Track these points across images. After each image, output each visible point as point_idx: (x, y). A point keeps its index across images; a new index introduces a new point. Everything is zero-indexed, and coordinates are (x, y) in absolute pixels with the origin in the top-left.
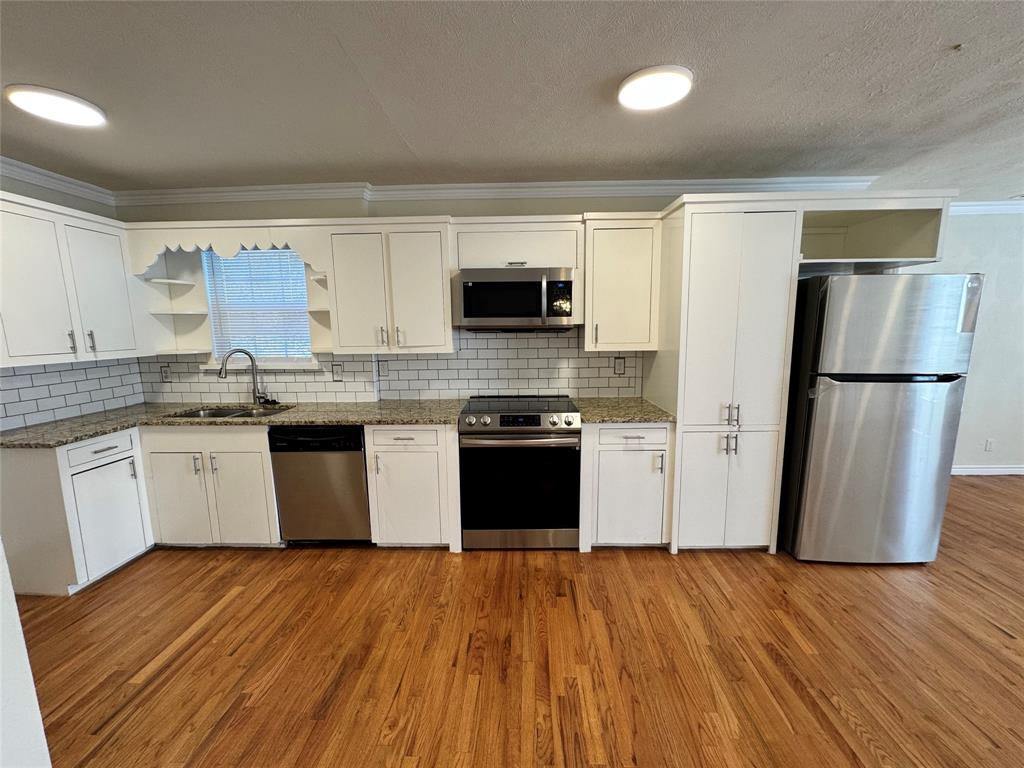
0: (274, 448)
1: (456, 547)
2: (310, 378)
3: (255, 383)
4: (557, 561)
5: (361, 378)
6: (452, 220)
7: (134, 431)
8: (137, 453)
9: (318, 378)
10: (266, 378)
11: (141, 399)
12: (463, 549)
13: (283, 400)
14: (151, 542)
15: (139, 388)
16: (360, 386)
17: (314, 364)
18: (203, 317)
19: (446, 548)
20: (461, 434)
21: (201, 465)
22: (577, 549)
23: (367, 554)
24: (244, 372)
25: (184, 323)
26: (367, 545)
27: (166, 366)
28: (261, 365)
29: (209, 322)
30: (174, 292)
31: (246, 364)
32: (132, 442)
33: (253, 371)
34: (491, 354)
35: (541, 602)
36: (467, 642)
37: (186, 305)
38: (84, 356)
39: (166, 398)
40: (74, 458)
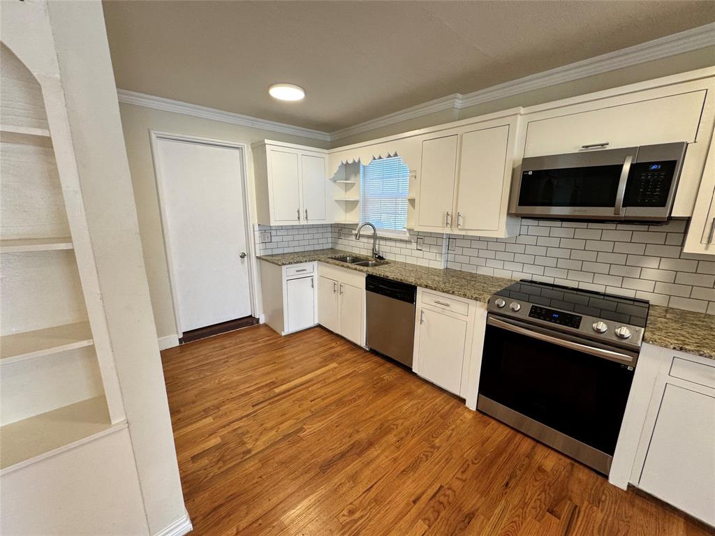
0: (368, 288)
1: (472, 404)
2: (403, 245)
3: (374, 244)
4: (571, 473)
5: (434, 250)
6: (522, 110)
7: (315, 263)
8: (316, 275)
9: (408, 246)
10: (382, 242)
11: (330, 246)
12: (477, 409)
13: (388, 257)
14: (316, 322)
15: (330, 240)
16: (432, 256)
17: (406, 236)
18: (356, 202)
19: (464, 401)
20: (490, 313)
21: (338, 289)
22: (606, 477)
23: (407, 376)
24: (369, 237)
25: (350, 205)
26: (408, 369)
27: (341, 230)
28: (379, 234)
29: (360, 205)
30: (348, 187)
31: (371, 232)
32: (313, 268)
33: (374, 237)
34: (552, 242)
35: (526, 504)
36: (435, 490)
37: (352, 196)
38: (303, 222)
39: (339, 247)
40: (288, 271)
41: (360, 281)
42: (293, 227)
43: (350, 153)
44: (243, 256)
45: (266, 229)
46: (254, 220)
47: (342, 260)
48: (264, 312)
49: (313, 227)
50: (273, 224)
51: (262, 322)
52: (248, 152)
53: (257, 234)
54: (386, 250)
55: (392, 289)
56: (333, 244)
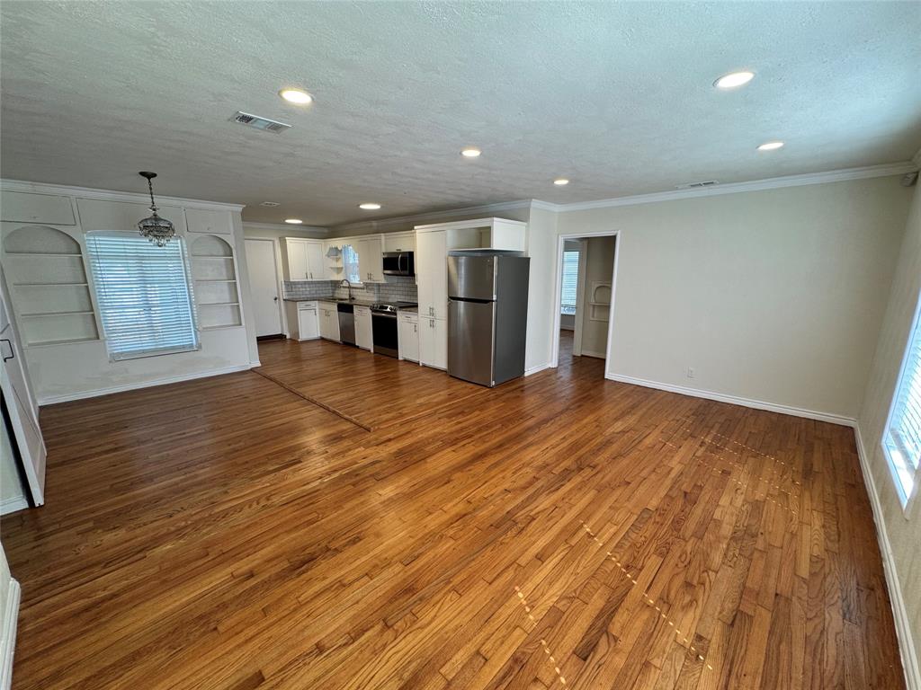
0: (339, 310)
1: (372, 351)
3: (350, 291)
4: (394, 362)
5: (373, 291)
6: (383, 235)
7: (317, 302)
8: (317, 308)
9: (364, 291)
10: (353, 290)
11: (331, 294)
13: (357, 298)
14: (319, 335)
15: (330, 291)
16: (372, 295)
17: (362, 286)
18: (342, 268)
19: (370, 351)
21: (327, 314)
22: (398, 359)
23: (355, 348)
24: (347, 287)
25: (339, 270)
26: (353, 345)
27: (336, 284)
28: (352, 286)
29: (343, 270)
30: (337, 260)
31: (347, 285)
32: (315, 304)
33: (350, 287)
34: (406, 285)
37: (339, 265)
38: (309, 280)
39: (336, 296)
40: (300, 305)
41: (335, 307)
42: (305, 283)
43: (338, 243)
44: (276, 299)
45: (289, 285)
46: (282, 279)
47: (333, 300)
48: (290, 331)
49: (319, 282)
50: (291, 280)
51: (288, 337)
52: (277, 242)
53: (284, 286)
54: (356, 293)
55: (346, 308)
56: (333, 293)
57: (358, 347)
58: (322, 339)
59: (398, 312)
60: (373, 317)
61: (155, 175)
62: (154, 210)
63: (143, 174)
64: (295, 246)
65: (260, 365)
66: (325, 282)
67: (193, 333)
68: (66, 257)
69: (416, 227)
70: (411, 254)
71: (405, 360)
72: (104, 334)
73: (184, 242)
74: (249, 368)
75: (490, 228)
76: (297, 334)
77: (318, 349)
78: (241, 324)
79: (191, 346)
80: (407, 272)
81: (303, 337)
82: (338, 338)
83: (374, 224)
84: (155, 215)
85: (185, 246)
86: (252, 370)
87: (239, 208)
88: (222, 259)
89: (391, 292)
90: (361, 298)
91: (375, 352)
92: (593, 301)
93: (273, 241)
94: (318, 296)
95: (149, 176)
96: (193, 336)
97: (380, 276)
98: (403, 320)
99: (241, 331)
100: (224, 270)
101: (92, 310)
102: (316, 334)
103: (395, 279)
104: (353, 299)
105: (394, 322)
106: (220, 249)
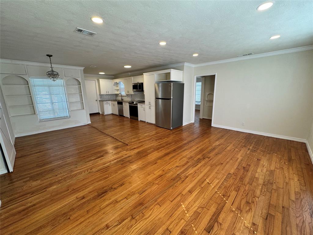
0: (118, 104)
1: (129, 118)
6: (132, 77)
7: (110, 101)
9: (126, 97)
16: (129, 98)
17: (126, 95)
20: (129, 104)
21: (114, 105)
22: (138, 120)
25: (118, 90)
27: (117, 95)
30: (117, 87)
32: (110, 102)
33: (121, 96)
34: (141, 95)
37: (118, 88)
38: (108, 94)
40: (105, 102)
41: (116, 103)
42: (106, 95)
43: (117, 81)
44: (96, 100)
45: (101, 95)
46: (98, 93)
47: (116, 100)
48: (101, 111)
49: (111, 94)
51: (101, 113)
52: (96, 81)
53: (99, 96)
54: (123, 98)
55: (120, 103)
56: (116, 98)
57: (124, 116)
58: (112, 114)
59: (138, 104)
60: (130, 106)
61: (52, 56)
62: (52, 68)
63: (47, 55)
64: (103, 82)
65: (91, 123)
66: (113, 94)
67: (68, 112)
68: (24, 86)
69: (144, 74)
70: (142, 84)
71: (141, 121)
72: (37, 112)
73: (64, 80)
74: (87, 124)
75: (170, 73)
76: (104, 112)
77: (111, 117)
78: (84, 109)
79: (67, 116)
80: (141, 90)
81: (106, 113)
82: (117, 113)
83: (130, 74)
84: (52, 70)
85: (64, 82)
86: (88, 125)
87: (82, 68)
88: (77, 86)
89: (135, 97)
90: (125, 100)
91: (130, 118)
92: (207, 99)
93: (95, 80)
94: (111, 99)
95: (50, 56)
96: (68, 113)
97: (132, 92)
98: (139, 106)
99: (84, 111)
100: (78, 90)
101: (33, 104)
102: (110, 112)
103: (137, 93)
104: (123, 100)
105: (137, 107)
106: (76, 83)
